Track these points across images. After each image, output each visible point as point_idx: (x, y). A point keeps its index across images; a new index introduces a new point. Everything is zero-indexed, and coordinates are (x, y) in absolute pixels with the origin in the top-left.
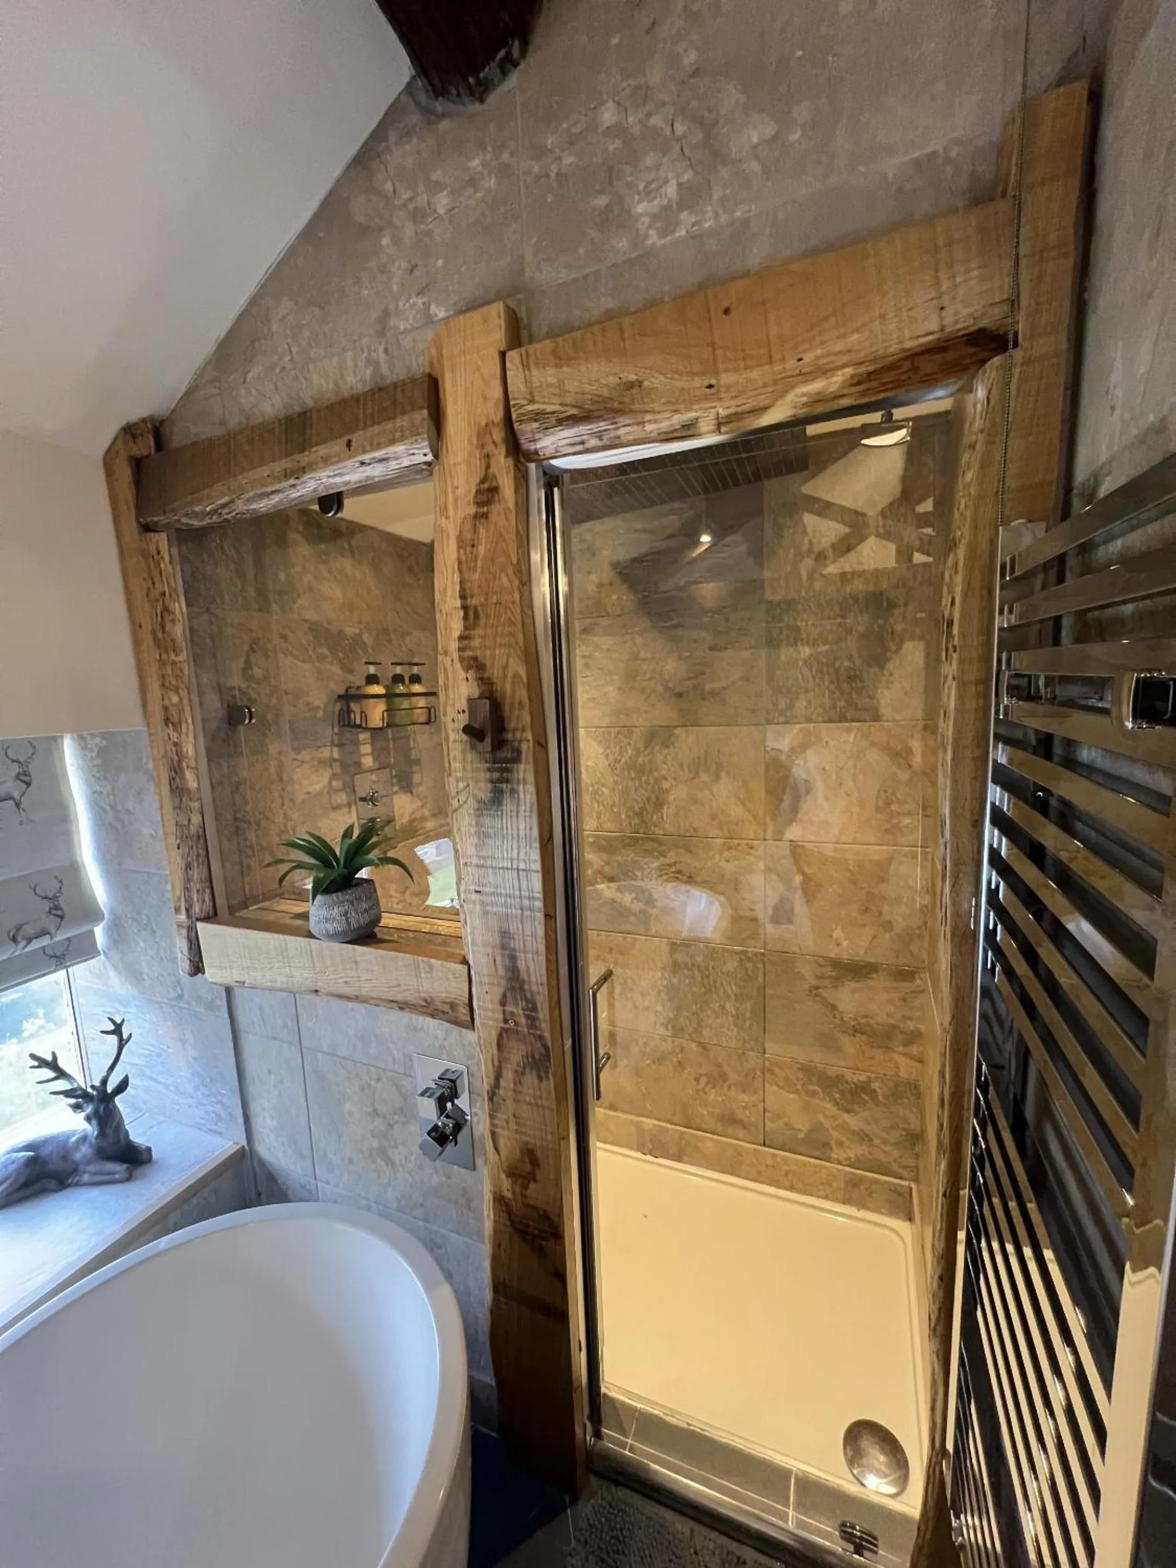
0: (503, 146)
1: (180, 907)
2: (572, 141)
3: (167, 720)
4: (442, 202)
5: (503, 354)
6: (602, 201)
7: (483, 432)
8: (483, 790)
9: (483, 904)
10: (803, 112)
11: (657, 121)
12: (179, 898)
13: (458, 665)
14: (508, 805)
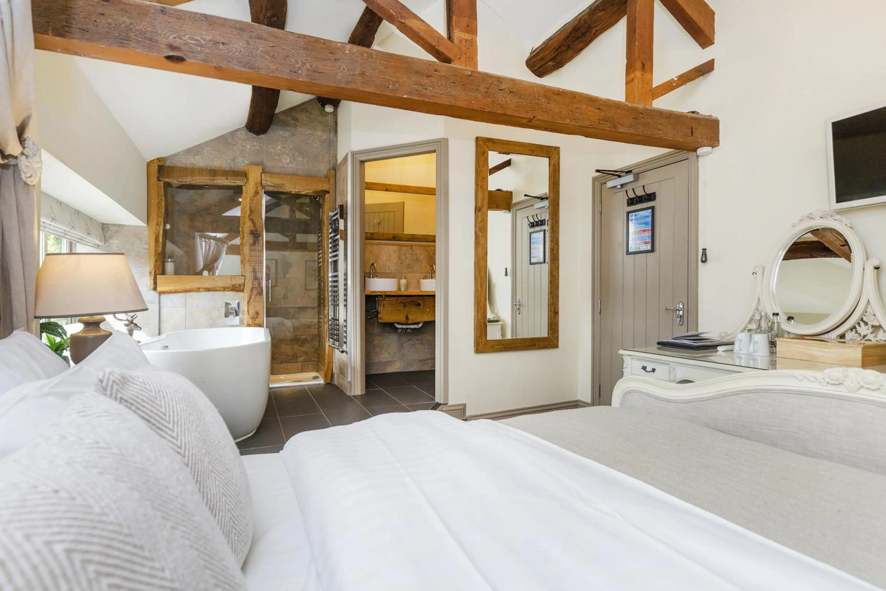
0: (261, 143)
1: (152, 272)
2: (273, 148)
3: (157, 224)
4: (248, 146)
5: (261, 174)
6: (278, 158)
7: (256, 184)
8: (251, 241)
9: (250, 263)
10: (306, 159)
11: (286, 151)
12: (152, 269)
13: (248, 220)
14: (257, 245)
